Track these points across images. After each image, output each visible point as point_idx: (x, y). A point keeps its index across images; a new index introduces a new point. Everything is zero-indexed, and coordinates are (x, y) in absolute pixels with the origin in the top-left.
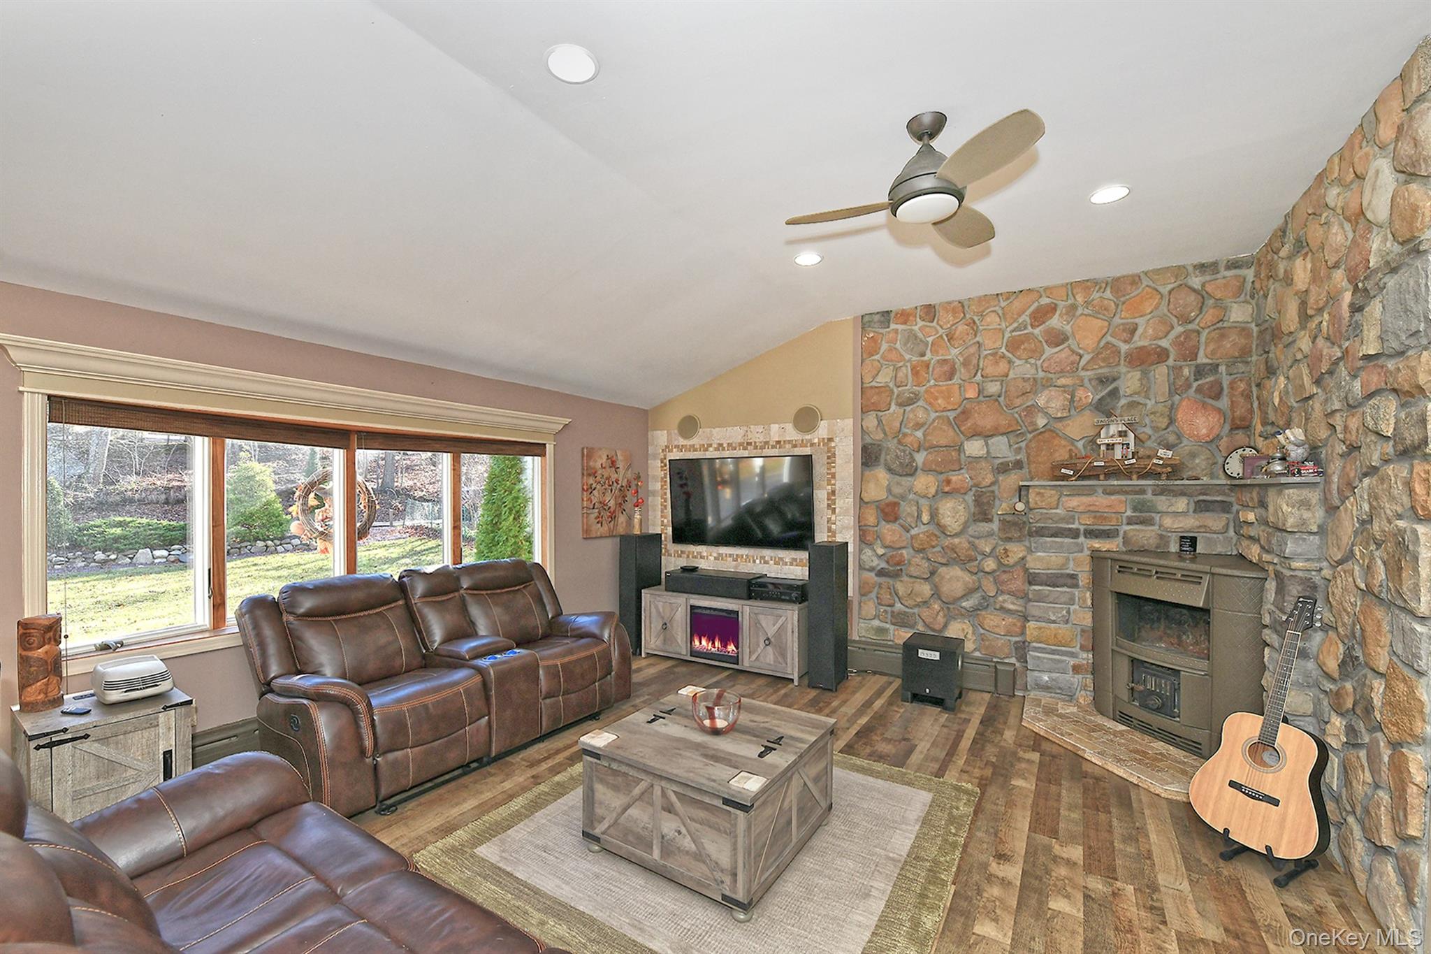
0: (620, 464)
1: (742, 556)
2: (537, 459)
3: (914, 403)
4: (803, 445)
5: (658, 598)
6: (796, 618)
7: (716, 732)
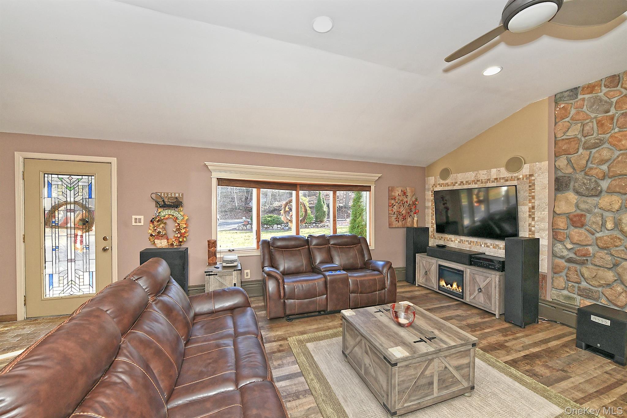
0: (409, 194)
1: (474, 242)
2: (368, 192)
3: (600, 146)
4: (512, 179)
5: (423, 259)
6: (497, 279)
7: (400, 325)
